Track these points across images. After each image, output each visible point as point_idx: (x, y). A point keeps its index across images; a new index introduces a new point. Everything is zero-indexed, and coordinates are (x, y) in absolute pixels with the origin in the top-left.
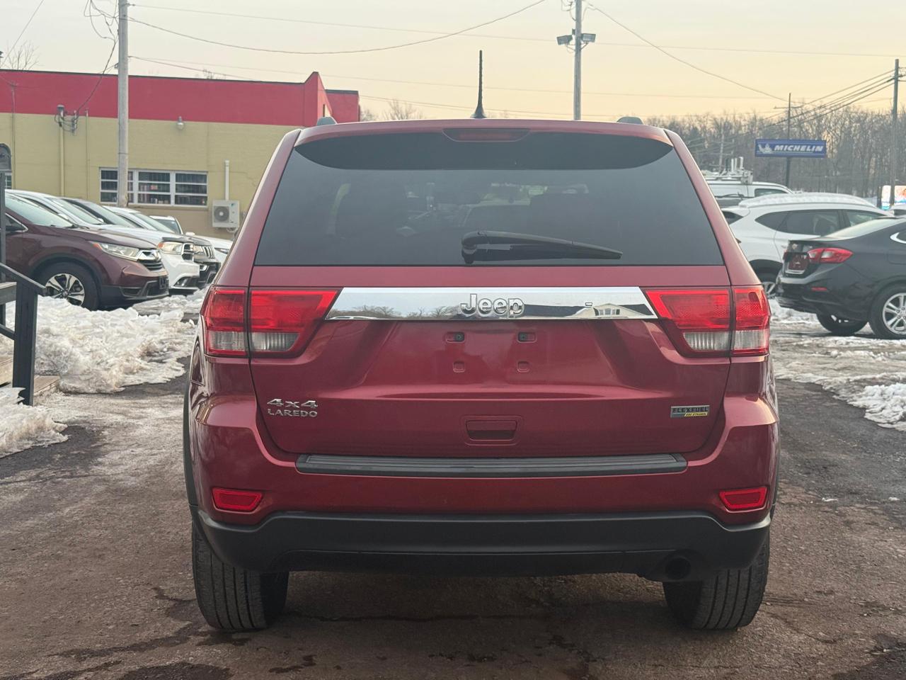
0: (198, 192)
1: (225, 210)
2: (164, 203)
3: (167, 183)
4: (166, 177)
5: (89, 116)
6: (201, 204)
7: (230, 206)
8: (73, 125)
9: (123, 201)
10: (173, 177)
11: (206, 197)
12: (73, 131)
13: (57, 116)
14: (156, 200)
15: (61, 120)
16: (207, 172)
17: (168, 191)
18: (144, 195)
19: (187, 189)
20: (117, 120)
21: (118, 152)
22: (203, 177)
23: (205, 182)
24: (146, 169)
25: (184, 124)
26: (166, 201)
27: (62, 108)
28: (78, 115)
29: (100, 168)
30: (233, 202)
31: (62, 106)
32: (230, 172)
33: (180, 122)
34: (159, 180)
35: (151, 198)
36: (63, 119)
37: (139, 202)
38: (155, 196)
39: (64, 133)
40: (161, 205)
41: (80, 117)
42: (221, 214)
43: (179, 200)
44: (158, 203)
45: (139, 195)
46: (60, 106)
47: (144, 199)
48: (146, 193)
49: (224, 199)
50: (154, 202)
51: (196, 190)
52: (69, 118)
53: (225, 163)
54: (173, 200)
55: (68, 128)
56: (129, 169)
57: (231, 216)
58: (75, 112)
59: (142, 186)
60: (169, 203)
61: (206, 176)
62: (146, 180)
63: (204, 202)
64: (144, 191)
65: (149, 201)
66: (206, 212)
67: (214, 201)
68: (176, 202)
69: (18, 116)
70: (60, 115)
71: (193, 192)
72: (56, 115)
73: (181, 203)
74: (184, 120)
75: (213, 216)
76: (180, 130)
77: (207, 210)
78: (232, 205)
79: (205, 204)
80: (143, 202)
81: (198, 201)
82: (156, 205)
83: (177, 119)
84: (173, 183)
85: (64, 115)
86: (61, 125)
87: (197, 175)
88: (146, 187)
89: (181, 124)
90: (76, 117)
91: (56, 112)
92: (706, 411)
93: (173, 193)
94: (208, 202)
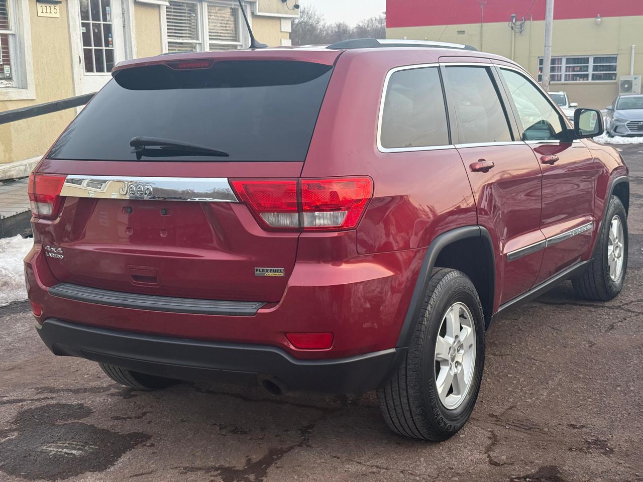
0: (610, 70)
1: (630, 83)
2: (583, 80)
3: (587, 65)
4: (586, 60)
5: (533, 20)
6: (612, 79)
7: (633, 80)
8: (521, 28)
9: (546, 81)
10: (591, 61)
11: (616, 74)
12: (521, 32)
13: (511, 23)
14: (578, 78)
15: (513, 25)
16: (617, 55)
17: (587, 71)
18: (569, 75)
19: (602, 68)
20: (544, 21)
21: (544, 45)
22: (614, 59)
23: (616, 62)
24: (572, 56)
25: (602, 20)
26: (585, 79)
27: (514, 17)
28: (525, 20)
29: (538, 57)
30: (636, 76)
31: (514, 15)
32: (635, 53)
33: (598, 18)
34: (580, 63)
35: (574, 77)
36: (514, 24)
37: (565, 80)
38: (578, 75)
39: (515, 35)
40: (581, 81)
41: (527, 22)
42: (626, 86)
43: (595, 77)
44: (579, 80)
45: (566, 75)
46: (513, 15)
47: (569, 78)
48: (571, 73)
49: (630, 74)
50: (576, 80)
51: (608, 69)
52: (519, 23)
53: (631, 47)
54: (590, 78)
55: (518, 30)
56: (552, 56)
57: (634, 87)
58: (523, 18)
59: (568, 69)
60: (588, 79)
61: (616, 57)
62: (572, 64)
63: (614, 78)
64: (569, 71)
65: (573, 79)
66: (615, 85)
67: (621, 77)
68: (593, 79)
69: (485, 25)
70: (513, 22)
71: (606, 70)
72: (509, 22)
73: (597, 79)
74: (601, 16)
75: (620, 88)
76: (597, 24)
77: (616, 83)
78: (635, 78)
79: (615, 79)
80: (569, 80)
81: (609, 77)
82: (578, 82)
83: (595, 16)
84: (591, 64)
85: (515, 22)
86: (512, 29)
87: (610, 57)
88: (571, 69)
89: (599, 20)
90: (523, 21)
91: (509, 19)
92: (281, 272)
93: (590, 72)
94: (617, 78)
